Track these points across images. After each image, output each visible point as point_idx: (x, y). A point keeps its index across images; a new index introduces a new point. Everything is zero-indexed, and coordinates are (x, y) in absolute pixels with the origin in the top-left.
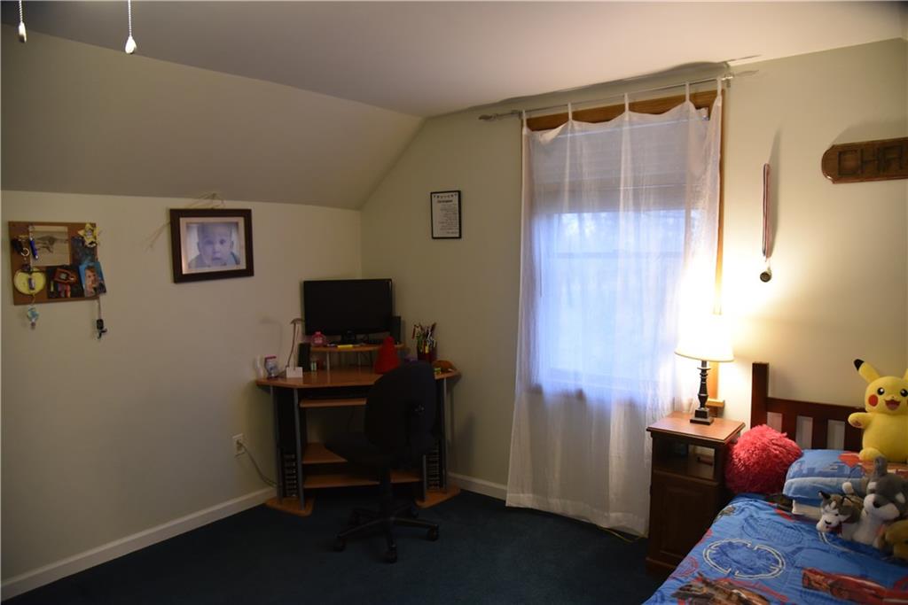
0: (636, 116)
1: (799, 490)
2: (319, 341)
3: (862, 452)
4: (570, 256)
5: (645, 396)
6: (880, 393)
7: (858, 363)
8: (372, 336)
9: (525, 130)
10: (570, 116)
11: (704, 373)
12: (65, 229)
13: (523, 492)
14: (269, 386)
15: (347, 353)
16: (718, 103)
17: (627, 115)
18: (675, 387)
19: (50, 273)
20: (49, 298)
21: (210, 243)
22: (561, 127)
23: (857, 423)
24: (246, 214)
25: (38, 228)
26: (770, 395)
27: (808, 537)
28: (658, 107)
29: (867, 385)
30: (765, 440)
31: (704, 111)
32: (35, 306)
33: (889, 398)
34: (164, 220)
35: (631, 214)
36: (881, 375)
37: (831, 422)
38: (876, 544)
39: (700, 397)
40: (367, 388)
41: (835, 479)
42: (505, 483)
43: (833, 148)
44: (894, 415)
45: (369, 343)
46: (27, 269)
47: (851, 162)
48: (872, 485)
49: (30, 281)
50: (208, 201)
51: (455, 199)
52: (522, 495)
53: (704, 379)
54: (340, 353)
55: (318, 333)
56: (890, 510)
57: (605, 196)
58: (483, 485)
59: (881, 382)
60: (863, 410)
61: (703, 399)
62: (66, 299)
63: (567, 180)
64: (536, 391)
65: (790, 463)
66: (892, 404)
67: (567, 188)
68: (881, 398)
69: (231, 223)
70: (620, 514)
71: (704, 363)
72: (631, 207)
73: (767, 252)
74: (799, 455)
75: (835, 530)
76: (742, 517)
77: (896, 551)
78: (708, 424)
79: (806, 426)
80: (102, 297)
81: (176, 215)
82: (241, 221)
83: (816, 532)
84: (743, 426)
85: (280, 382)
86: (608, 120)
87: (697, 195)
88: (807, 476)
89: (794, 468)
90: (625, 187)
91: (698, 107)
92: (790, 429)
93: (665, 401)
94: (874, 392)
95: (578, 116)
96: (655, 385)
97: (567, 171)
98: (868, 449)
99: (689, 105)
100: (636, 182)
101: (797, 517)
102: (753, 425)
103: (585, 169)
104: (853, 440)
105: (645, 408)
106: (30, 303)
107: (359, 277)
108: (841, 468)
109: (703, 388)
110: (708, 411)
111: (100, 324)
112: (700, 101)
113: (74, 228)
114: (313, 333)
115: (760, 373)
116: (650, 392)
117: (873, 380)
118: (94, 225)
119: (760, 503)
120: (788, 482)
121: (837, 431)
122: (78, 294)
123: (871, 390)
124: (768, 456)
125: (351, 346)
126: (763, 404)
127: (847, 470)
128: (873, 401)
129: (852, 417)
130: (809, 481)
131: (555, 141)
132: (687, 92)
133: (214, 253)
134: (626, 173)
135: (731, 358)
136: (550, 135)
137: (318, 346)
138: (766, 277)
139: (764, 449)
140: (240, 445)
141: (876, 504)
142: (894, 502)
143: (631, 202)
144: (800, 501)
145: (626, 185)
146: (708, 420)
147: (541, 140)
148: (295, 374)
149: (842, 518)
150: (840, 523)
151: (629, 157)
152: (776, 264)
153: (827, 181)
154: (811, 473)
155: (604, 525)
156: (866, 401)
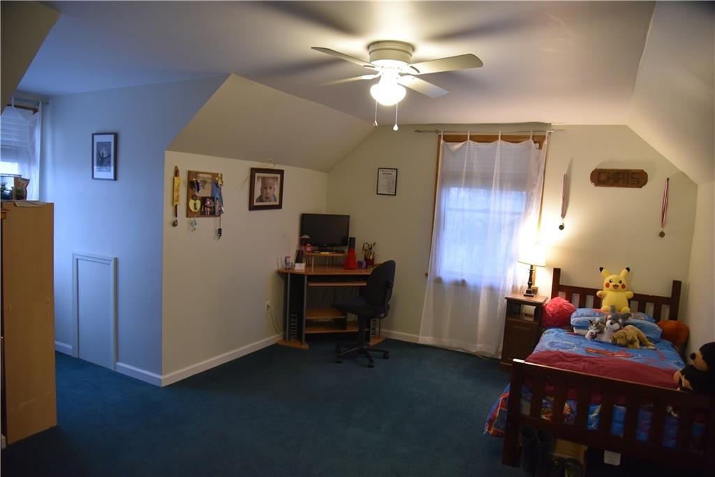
0: (504, 143)
1: (578, 322)
2: (309, 249)
3: (602, 308)
4: (463, 210)
5: (499, 284)
6: (610, 282)
7: (601, 269)
8: (334, 248)
9: (442, 142)
10: (469, 138)
11: (531, 272)
12: (210, 176)
13: (428, 336)
14: (287, 274)
15: (326, 257)
16: (546, 142)
17: (499, 142)
18: (515, 280)
19: (204, 200)
20: (201, 214)
21: (266, 188)
22: (462, 143)
23: (600, 295)
24: (281, 172)
25: (201, 175)
26: (561, 283)
27: (583, 341)
28: (514, 139)
29: (605, 278)
30: (561, 303)
31: (538, 145)
32: (196, 219)
33: (614, 284)
34: (247, 174)
35: (498, 192)
36: (611, 275)
37: (588, 296)
38: (610, 341)
39: (529, 284)
40: (367, 276)
41: (593, 318)
42: (418, 333)
43: (596, 170)
44: (616, 291)
45: (337, 252)
46: (194, 198)
47: (603, 177)
48: (609, 316)
49: (195, 204)
50: (265, 164)
51: (394, 173)
52: (426, 337)
53: (531, 275)
54: (321, 257)
55: (309, 245)
56: (616, 326)
57: (485, 181)
58: (400, 334)
59: (611, 277)
60: (602, 290)
61: (530, 285)
62: (207, 216)
63: (465, 170)
64: (439, 281)
65: (572, 313)
66: (616, 286)
67: (464, 174)
68: (611, 284)
69: (274, 178)
70: (481, 345)
71: (532, 267)
72: (498, 188)
73: (563, 215)
74: (575, 310)
75: (593, 337)
76: (554, 334)
77: (618, 341)
78: (532, 296)
79: (576, 298)
80: (222, 215)
81: (254, 171)
82: (279, 176)
83: (586, 339)
84: (547, 298)
85: (291, 271)
86: (490, 142)
87: (533, 186)
88: (581, 317)
89: (574, 314)
90: (496, 178)
91: (535, 142)
92: (569, 298)
93: (509, 286)
94: (608, 281)
95: (473, 138)
96: (505, 279)
97: (465, 166)
98: (605, 306)
99: (531, 141)
100: (502, 175)
101: (577, 334)
102: (552, 298)
103: (475, 166)
104: (597, 303)
105: (499, 290)
106: (193, 217)
107: (324, 213)
108: (595, 314)
109: (530, 279)
110: (531, 291)
111: (220, 231)
112: (535, 139)
113: (215, 175)
114: (305, 245)
115: (557, 272)
116: (502, 282)
117: (608, 276)
118: (221, 175)
119: (560, 330)
120: (572, 320)
121: (590, 300)
122: (213, 214)
123: (607, 281)
124: (563, 310)
125: (328, 253)
126: (557, 288)
127: (597, 314)
128: (608, 285)
129: (598, 293)
130: (582, 318)
131: (458, 149)
132: (531, 134)
133: (267, 194)
134: (497, 171)
135: (544, 265)
136: (458, 145)
137: (309, 252)
138: (562, 227)
139: (561, 307)
140: (268, 306)
141: (611, 324)
142: (618, 322)
143: (498, 185)
144: (578, 327)
145: (496, 176)
146: (532, 295)
147: (452, 148)
148: (300, 268)
149: (598, 331)
150: (596, 333)
151: (499, 163)
152: (567, 222)
153: (592, 185)
154: (582, 315)
155: (473, 351)
156: (605, 285)
